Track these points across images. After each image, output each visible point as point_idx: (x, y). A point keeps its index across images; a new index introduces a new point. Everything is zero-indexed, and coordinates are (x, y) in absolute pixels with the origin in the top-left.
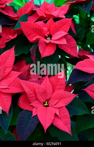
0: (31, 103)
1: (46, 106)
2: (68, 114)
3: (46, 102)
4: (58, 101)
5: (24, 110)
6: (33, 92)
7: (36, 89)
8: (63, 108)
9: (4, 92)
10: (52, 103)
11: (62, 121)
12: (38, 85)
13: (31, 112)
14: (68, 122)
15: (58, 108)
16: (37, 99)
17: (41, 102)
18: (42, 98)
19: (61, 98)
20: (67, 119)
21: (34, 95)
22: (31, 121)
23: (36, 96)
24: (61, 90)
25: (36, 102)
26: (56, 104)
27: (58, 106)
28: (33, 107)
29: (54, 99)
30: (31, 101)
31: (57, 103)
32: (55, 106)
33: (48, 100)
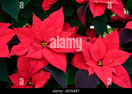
0: (86, 63)
1: (101, 66)
2: (126, 72)
3: (100, 62)
4: (113, 60)
5: (79, 69)
6: (87, 51)
7: (91, 48)
8: (120, 66)
9: (59, 52)
10: (106, 63)
11: (121, 79)
12: (91, 44)
13: (87, 71)
14: (128, 80)
15: (114, 67)
16: (92, 59)
17: (95, 62)
18: (96, 58)
19: (115, 57)
20: (126, 77)
21: (88, 55)
22: (88, 80)
23: (90, 55)
24: (115, 49)
25: (91, 61)
26: (111, 64)
27: (113, 65)
28: (88, 66)
29: (109, 58)
30: (86, 61)
31: (112, 62)
32: (110, 65)
33: (102, 60)
